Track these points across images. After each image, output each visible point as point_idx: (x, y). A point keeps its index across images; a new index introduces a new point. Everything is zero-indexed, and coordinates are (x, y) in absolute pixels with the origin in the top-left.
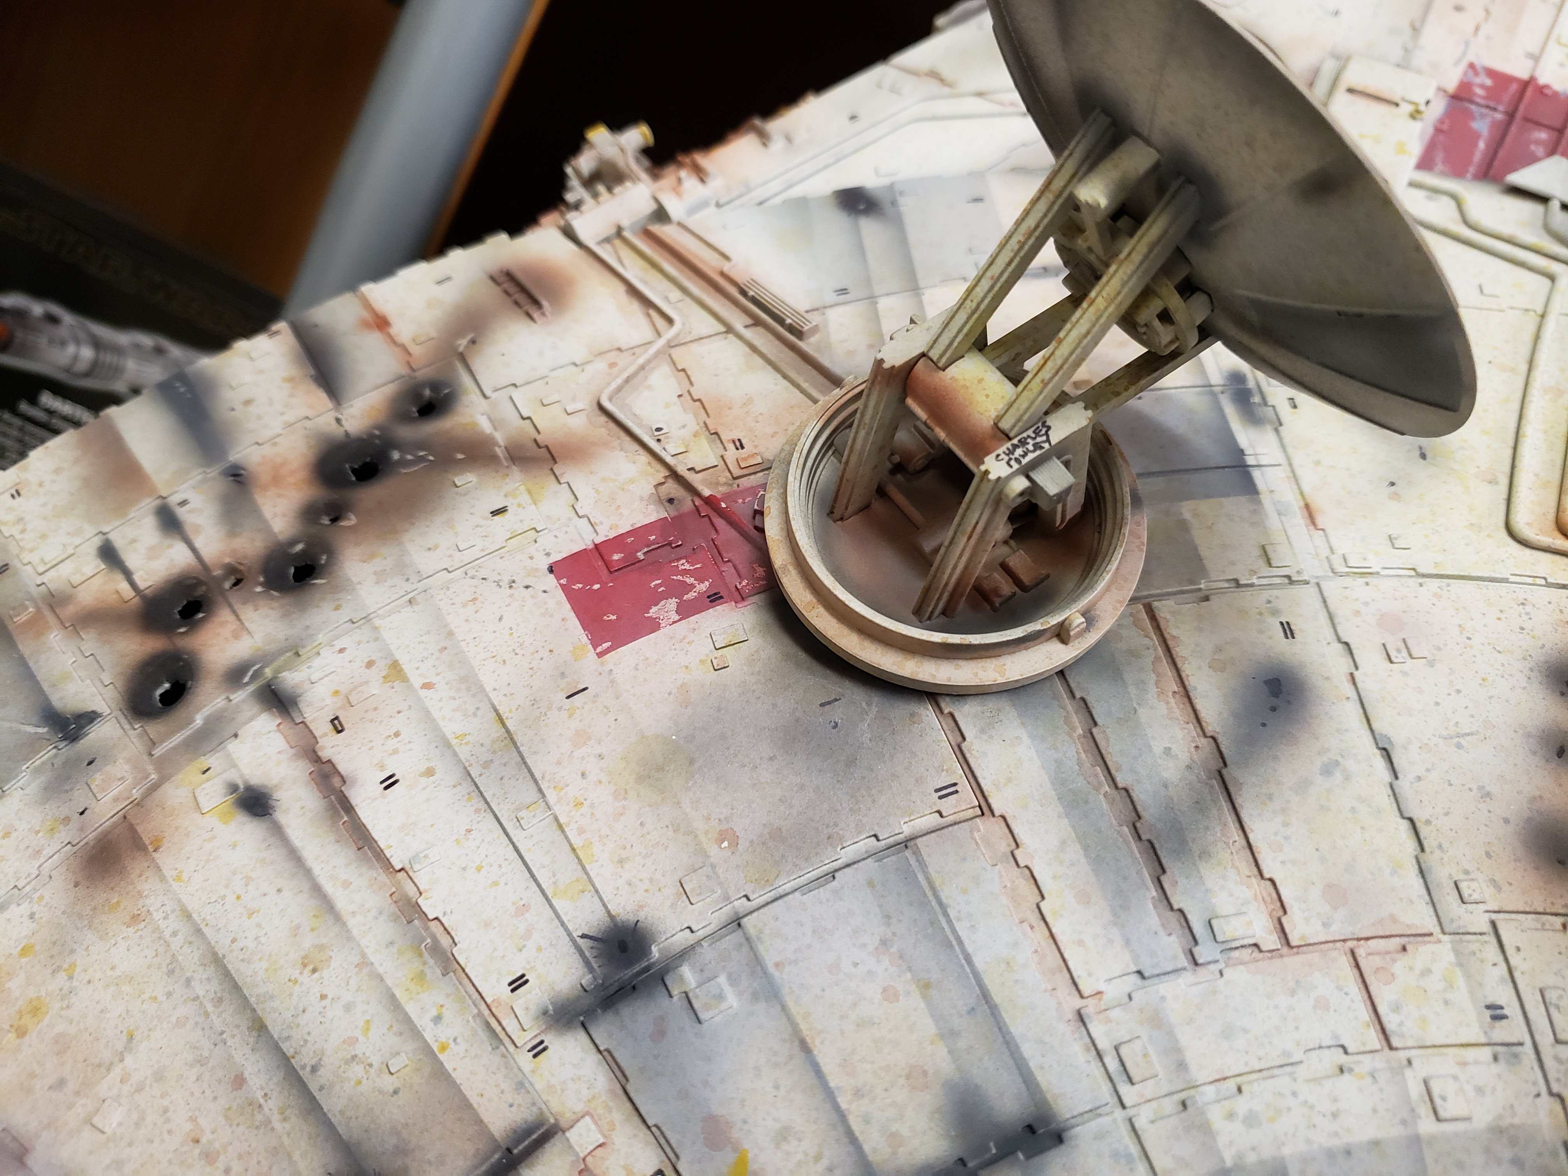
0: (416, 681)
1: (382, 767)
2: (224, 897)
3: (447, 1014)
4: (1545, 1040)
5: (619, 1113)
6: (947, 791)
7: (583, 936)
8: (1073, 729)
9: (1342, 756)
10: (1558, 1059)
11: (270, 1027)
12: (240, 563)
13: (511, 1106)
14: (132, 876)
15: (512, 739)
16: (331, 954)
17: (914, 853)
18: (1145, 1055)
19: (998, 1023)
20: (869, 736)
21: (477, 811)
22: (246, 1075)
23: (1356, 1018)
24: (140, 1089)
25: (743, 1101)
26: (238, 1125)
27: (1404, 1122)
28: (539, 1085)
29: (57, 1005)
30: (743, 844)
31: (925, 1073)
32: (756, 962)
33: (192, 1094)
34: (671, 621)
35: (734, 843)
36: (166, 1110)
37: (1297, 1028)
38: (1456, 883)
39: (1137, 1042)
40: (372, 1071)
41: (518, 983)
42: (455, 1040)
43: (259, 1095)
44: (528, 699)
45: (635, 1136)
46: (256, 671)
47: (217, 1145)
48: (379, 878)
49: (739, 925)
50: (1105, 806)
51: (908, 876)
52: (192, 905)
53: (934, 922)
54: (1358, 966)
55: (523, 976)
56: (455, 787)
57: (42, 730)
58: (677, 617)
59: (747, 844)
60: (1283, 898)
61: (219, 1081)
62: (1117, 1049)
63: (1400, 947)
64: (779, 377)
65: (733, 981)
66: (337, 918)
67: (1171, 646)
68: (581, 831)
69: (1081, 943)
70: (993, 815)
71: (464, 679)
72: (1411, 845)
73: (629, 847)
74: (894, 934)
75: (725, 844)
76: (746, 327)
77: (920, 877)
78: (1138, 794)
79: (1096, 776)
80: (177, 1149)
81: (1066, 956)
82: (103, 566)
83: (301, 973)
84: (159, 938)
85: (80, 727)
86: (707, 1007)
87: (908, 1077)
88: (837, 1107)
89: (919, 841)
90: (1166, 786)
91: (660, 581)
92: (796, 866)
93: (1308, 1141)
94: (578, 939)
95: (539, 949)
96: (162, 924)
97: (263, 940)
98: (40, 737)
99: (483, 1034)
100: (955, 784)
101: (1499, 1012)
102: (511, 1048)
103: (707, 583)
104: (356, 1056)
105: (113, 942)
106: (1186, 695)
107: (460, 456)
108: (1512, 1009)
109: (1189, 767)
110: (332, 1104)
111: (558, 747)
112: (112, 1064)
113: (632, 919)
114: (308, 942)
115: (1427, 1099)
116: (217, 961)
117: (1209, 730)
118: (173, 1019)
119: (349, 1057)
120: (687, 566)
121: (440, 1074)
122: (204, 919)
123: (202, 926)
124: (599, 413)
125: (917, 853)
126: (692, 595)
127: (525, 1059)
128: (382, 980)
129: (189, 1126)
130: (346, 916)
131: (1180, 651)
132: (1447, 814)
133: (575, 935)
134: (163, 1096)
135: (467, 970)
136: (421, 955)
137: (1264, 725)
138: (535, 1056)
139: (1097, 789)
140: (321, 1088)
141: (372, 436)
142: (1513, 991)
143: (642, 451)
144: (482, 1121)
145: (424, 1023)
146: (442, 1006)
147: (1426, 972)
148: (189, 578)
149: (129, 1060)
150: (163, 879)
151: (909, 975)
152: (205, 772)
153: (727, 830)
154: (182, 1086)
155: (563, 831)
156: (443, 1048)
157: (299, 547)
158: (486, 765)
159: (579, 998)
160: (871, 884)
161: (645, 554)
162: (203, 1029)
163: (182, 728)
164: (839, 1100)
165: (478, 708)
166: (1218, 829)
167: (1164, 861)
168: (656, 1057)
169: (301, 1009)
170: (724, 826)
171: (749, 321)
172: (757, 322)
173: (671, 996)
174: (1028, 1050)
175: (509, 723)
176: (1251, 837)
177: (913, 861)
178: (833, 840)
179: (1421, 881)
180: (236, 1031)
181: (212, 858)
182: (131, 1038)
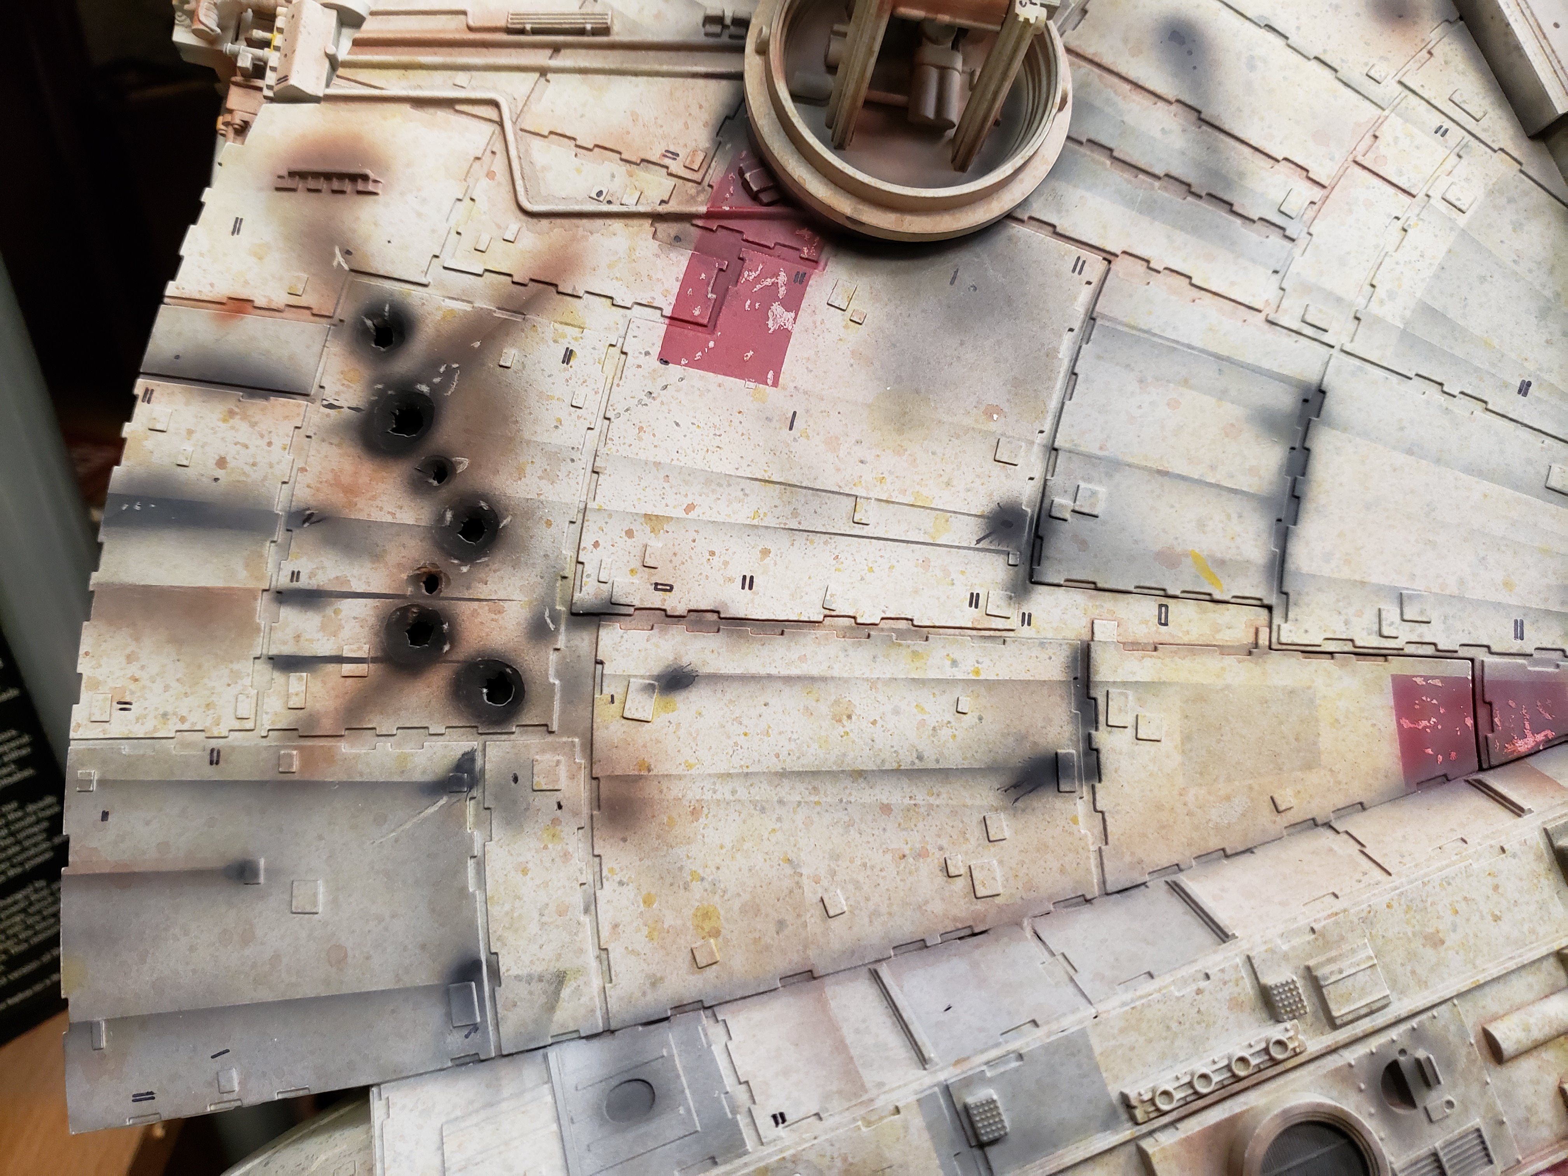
0: (680, 513)
1: (731, 580)
2: (736, 744)
3: (956, 655)
4: (1471, 125)
5: (1108, 602)
6: (1079, 266)
7: (978, 541)
8: (1104, 164)
9: (1251, 50)
10: (1484, 130)
11: (865, 769)
12: (419, 569)
13: (1050, 658)
14: (656, 797)
15: (789, 485)
16: (847, 699)
17: (1102, 318)
18: (1321, 311)
19: (1238, 365)
20: (1000, 275)
21: (826, 543)
22: (885, 802)
23: (1389, 196)
24: (833, 873)
25: (1164, 531)
26: (916, 825)
27: (1452, 229)
28: (1050, 635)
29: (717, 898)
30: (1006, 407)
31: (1232, 425)
32: (1088, 457)
33: (868, 842)
34: (791, 320)
35: (999, 411)
36: (864, 865)
37: (1369, 228)
38: (1367, 75)
39: (1310, 308)
40: (953, 724)
41: (974, 600)
42: (978, 662)
43: (907, 801)
44: (767, 453)
45: (1128, 604)
46: (550, 617)
47: (918, 846)
48: (818, 636)
49: (1056, 450)
50: (1166, 195)
51: (1113, 333)
52: (722, 768)
53: (1154, 345)
54: (1365, 168)
55: (972, 594)
56: (793, 545)
57: (443, 801)
58: (793, 314)
59: (1007, 404)
60: (1300, 163)
61: (874, 820)
62: (1304, 321)
63: (1372, 139)
64: (630, 78)
65: (1089, 480)
66: (824, 679)
67: (1099, 61)
68: (904, 492)
69: (1233, 283)
70: (1117, 256)
71: (708, 482)
72: (1327, 73)
73: (942, 473)
74: (1141, 372)
75: (995, 416)
76: (551, 58)
77: (1120, 328)
78: (1175, 173)
79: (1143, 181)
80: (898, 872)
81: (1233, 297)
82: (304, 674)
83: (844, 726)
84: (727, 803)
85: (471, 771)
86: (1093, 505)
87: (1227, 435)
88: (1210, 485)
89: (1098, 308)
90: (1183, 153)
91: (749, 302)
92: (1048, 388)
93: (1423, 280)
94: (978, 546)
95: (963, 573)
96: (719, 796)
97: (795, 736)
98: (449, 806)
99: (989, 644)
100: (1079, 258)
101: (1443, 130)
102: (1011, 634)
103: (782, 274)
104: (934, 727)
105: (700, 837)
106: (1137, 86)
107: (477, 344)
108: (1447, 124)
109: (1184, 131)
110: (954, 760)
111: (825, 462)
112: (797, 883)
113: (993, 506)
114: (824, 708)
115: (1451, 207)
116: (784, 775)
117: (1171, 97)
118: (801, 826)
119: (931, 732)
120: (754, 275)
121: (991, 685)
122: (741, 767)
123: (745, 770)
124: (535, 220)
125: (1104, 317)
126: (782, 291)
127: (1026, 631)
128: (896, 679)
129: (889, 856)
130: (828, 674)
131: (1107, 61)
132: (1329, 38)
133: (972, 545)
134: (852, 861)
135: (937, 624)
136: (900, 645)
137: (1195, 68)
138: (1029, 624)
139: (1153, 188)
140: (937, 761)
141: (381, 393)
142: (1437, 112)
143: (608, 222)
144: (1045, 681)
145: (949, 673)
146: (948, 655)
147: (1396, 139)
148: (392, 614)
149: (804, 871)
150: (680, 777)
151: (1171, 385)
152: (612, 701)
153: (986, 408)
154: (856, 846)
155: (893, 502)
156: (977, 672)
157: (449, 515)
158: (795, 513)
159: (1016, 573)
160: (1099, 357)
161: (712, 292)
162: (827, 811)
163: (552, 697)
164: (1208, 481)
165: (742, 490)
166: (1233, 153)
167: (1226, 198)
168: (1096, 556)
169: (870, 741)
170: (983, 408)
171: (549, 52)
172: (557, 49)
173: (1065, 520)
174: (1266, 364)
175: (774, 478)
176: (1252, 142)
177: (1107, 324)
178: (1051, 354)
179: (1349, 89)
180: (847, 791)
181: (695, 735)
182: (789, 861)
